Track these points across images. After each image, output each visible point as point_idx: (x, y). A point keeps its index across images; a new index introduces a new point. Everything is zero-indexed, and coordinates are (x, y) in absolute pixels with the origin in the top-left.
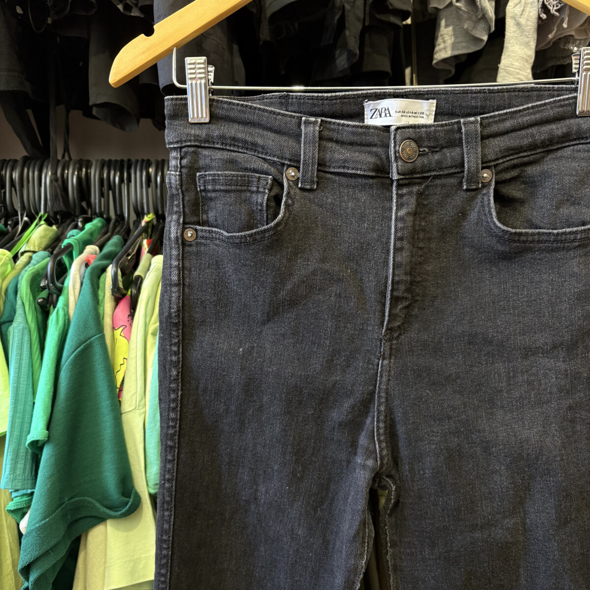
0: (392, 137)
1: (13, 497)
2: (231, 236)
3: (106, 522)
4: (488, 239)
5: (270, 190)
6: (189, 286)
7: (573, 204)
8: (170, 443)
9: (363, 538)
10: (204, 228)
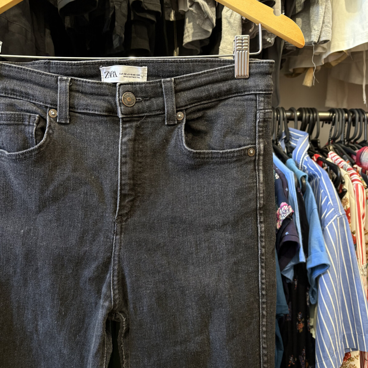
0: (117, 90)
2: (9, 155)
5: (37, 124)
7: (234, 134)
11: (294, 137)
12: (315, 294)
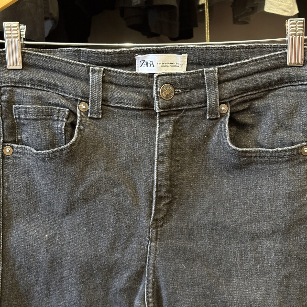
0: (155, 82)
2: (38, 153)
4: (225, 155)
5: (67, 119)
6: (7, 188)
7: (286, 129)
10: (19, 146)
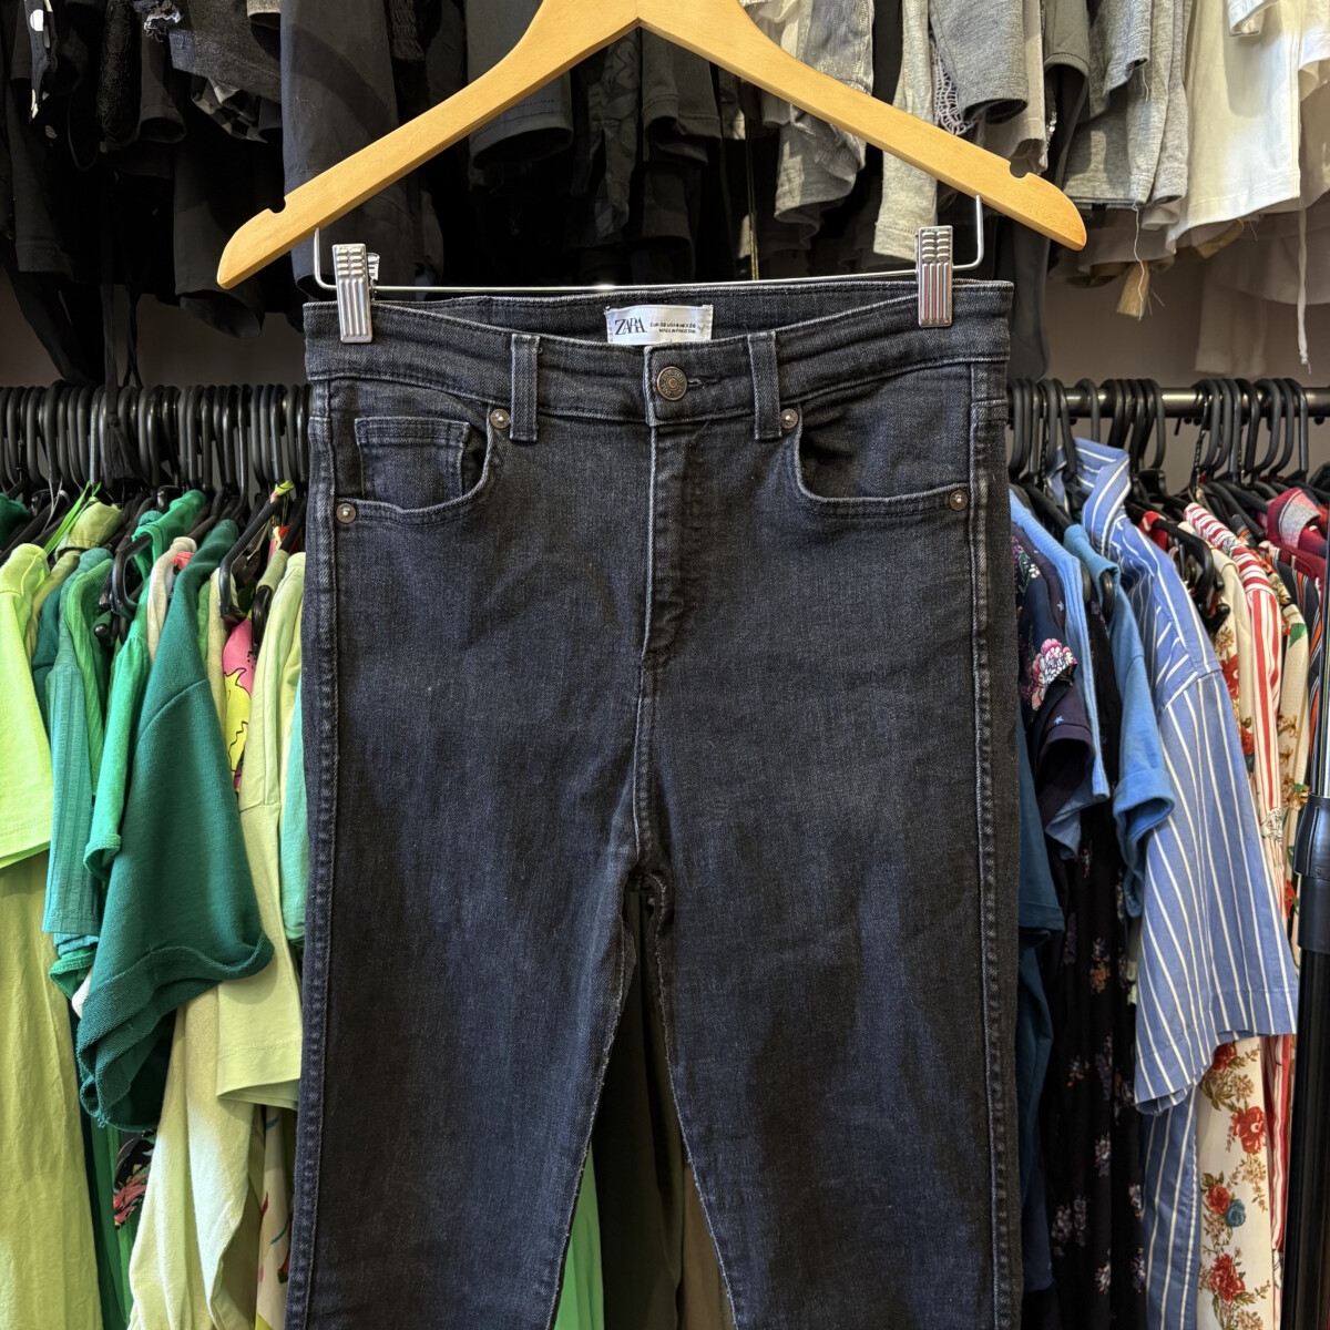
0: (646, 363)
1: (60, 953)
2: (407, 515)
3: (217, 990)
4: (793, 514)
5: (466, 444)
6: (347, 590)
7: (918, 458)
8: (322, 836)
9: (617, 964)
10: (368, 502)
11: (1089, 465)
12: (1137, 887)
